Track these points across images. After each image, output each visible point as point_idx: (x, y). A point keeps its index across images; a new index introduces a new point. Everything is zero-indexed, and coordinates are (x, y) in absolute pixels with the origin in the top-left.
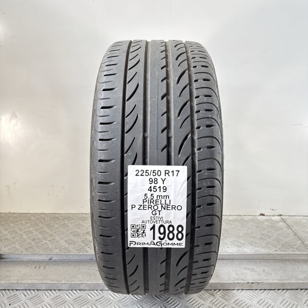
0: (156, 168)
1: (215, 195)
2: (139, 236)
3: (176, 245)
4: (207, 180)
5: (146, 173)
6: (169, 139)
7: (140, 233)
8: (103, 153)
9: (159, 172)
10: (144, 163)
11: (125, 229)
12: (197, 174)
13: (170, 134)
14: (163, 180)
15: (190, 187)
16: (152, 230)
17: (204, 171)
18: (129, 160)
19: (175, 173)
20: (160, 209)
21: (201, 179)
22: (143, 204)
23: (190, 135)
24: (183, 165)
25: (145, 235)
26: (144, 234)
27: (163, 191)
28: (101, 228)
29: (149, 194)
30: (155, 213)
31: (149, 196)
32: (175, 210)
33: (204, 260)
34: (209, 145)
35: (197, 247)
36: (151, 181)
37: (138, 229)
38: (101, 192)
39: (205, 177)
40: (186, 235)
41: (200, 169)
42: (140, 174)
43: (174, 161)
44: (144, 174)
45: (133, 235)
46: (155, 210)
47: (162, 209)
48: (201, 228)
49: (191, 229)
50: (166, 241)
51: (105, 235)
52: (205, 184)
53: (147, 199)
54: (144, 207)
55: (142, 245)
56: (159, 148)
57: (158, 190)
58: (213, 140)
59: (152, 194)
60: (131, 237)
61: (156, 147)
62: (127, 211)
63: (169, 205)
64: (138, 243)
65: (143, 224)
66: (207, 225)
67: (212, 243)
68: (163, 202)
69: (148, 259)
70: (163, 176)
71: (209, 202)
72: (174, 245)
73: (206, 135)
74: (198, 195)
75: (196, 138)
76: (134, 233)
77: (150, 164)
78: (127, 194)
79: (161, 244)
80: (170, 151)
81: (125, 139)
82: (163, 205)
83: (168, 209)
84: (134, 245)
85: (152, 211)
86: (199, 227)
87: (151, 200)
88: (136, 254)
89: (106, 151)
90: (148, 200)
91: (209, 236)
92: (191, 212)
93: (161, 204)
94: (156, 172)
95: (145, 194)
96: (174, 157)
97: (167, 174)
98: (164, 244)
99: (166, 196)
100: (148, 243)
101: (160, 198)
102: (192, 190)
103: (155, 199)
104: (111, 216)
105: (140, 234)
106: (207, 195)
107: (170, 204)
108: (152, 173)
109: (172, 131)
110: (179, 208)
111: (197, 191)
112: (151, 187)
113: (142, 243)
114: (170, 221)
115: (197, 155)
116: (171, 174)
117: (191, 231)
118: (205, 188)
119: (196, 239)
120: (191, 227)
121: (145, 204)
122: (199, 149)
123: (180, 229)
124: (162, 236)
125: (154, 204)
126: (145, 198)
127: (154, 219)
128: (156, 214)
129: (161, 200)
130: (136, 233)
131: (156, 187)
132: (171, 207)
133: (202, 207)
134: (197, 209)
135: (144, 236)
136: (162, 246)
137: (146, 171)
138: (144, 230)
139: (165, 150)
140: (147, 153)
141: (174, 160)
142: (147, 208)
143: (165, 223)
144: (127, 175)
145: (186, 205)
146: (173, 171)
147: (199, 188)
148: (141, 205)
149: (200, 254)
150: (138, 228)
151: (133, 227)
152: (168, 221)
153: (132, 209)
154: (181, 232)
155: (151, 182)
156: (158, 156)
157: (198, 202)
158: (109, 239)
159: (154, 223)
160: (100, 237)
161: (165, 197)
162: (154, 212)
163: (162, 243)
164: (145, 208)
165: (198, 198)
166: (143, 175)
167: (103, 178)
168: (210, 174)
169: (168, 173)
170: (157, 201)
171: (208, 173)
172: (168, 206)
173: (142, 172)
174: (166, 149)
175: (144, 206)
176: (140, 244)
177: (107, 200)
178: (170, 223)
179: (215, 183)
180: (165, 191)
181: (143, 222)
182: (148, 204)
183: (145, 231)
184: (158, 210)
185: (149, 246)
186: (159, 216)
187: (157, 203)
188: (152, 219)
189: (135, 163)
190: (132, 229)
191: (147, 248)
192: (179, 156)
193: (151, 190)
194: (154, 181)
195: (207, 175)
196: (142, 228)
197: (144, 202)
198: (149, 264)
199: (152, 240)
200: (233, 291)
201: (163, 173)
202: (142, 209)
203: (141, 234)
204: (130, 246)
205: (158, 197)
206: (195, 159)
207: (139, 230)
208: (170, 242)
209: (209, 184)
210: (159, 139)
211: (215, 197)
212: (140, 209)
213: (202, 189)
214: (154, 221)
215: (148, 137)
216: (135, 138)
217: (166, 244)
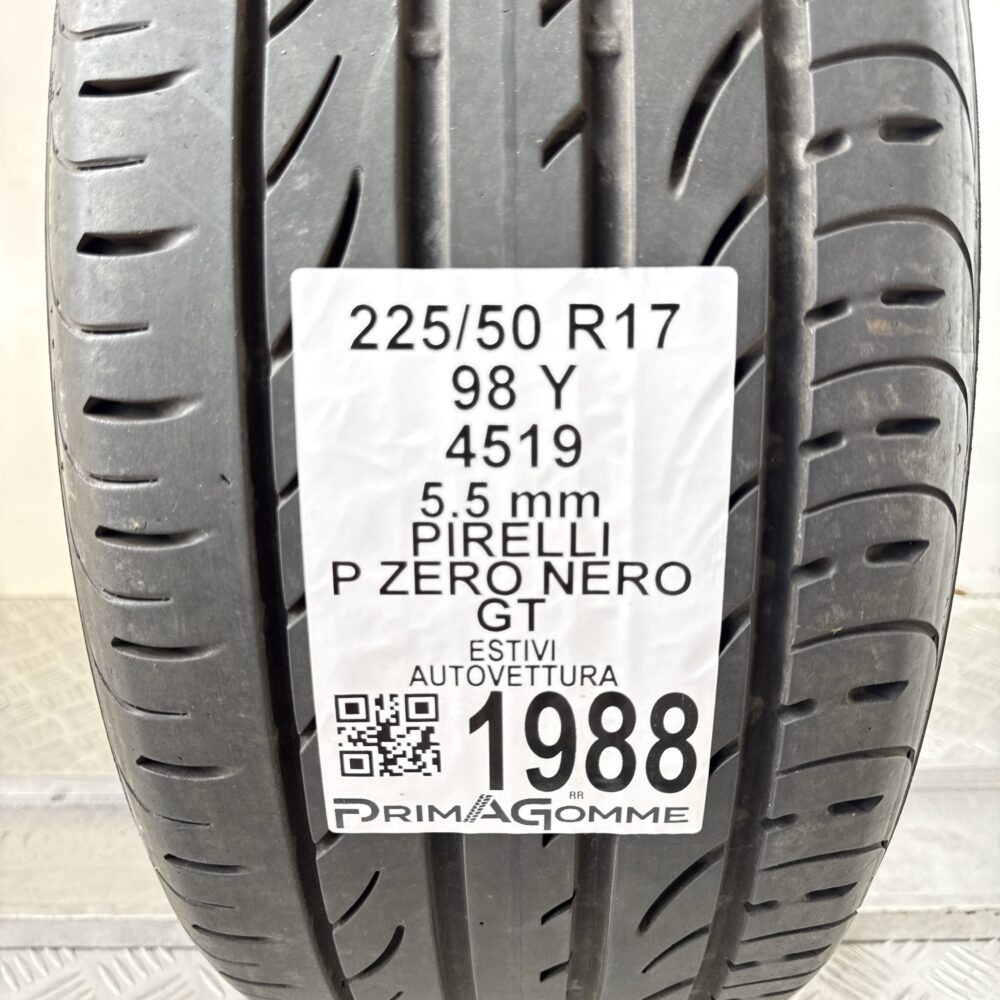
0: (506, 286)
1: (929, 483)
2: (394, 768)
3: (643, 817)
4: (885, 374)
5: (428, 324)
6: (596, 66)
7: (403, 747)
8: (106, 180)
9: (526, 320)
10: (415, 252)
11: (300, 725)
12: (811, 331)
13: (606, 32)
14: (558, 380)
15: (758, 431)
16: (485, 727)
17: (864, 306)
18: (298, 226)
19: (648, 323)
20: (532, 587)
21: (841, 365)
22: (416, 553)
23: (757, 37)
24: (708, 260)
25: (437, 761)
26: (427, 757)
27: (560, 462)
28: (138, 719)
29: (454, 480)
30: (499, 617)
31: (454, 496)
32: (644, 592)
33: (814, 896)
34: (896, 106)
35: (778, 828)
36: (467, 388)
37: (386, 726)
38: (106, 472)
39: (867, 352)
40: (715, 761)
41: (832, 294)
42: (382, 334)
43: (640, 236)
44: (417, 333)
45: (357, 764)
46: (499, 597)
47: (546, 591)
48: (816, 712)
49: (749, 717)
50: (580, 794)
51: (169, 762)
52: (866, 404)
53: (442, 522)
54: (418, 577)
55: (420, 818)
56: (522, 130)
57: (521, 450)
58: (925, 75)
59: (473, 486)
60: (344, 774)
61: (500, 126)
62: (300, 604)
63: (599, 557)
64: (392, 812)
65: (419, 688)
66: (862, 694)
67: (881, 798)
68: (557, 537)
69: (460, 892)
70: (554, 349)
71: (891, 534)
72: (629, 820)
73: (875, 37)
74: (811, 486)
75: (799, 58)
76: (360, 746)
77: (459, 262)
78: (294, 483)
79: (547, 814)
80: (604, 163)
81: (267, 71)
82: (555, 562)
83: (592, 584)
84: (364, 819)
85: (480, 599)
86: (802, 707)
87: (466, 526)
88: (382, 870)
89: (126, 169)
90: (451, 526)
91: (863, 762)
92: (753, 608)
93: (541, 553)
94: (505, 318)
95: (428, 485)
96: (640, 198)
97: (581, 334)
98: (565, 814)
99: (580, 498)
100: (457, 809)
101: (531, 513)
102: (770, 451)
103: (498, 515)
104: (196, 643)
105: (404, 755)
106: (878, 481)
107: (606, 552)
108: (473, 331)
109: (617, 12)
110: (673, 579)
111: (806, 460)
112: (465, 433)
113: (419, 809)
114: (609, 668)
115: (808, 188)
116: (613, 331)
117: (749, 731)
118: (864, 436)
119: (776, 779)
120: (749, 704)
121: (427, 552)
122: (826, 142)
123: (674, 720)
124: (550, 767)
125: (490, 553)
126: (424, 511)
127: (496, 655)
128: (507, 626)
129: (541, 526)
130: (374, 750)
131: (504, 428)
132: (612, 571)
133: (832, 572)
134: (799, 585)
135: (431, 768)
136: (547, 825)
137: (431, 309)
138: (430, 730)
139: (573, 148)
140: (436, 176)
141: (639, 227)
142: (444, 584)
143: (568, 679)
144: (285, 342)
145: (721, 555)
146: (630, 311)
147: (820, 433)
148: (402, 565)
149: (797, 868)
150: (385, 715)
151: (352, 709)
152: (588, 671)
153: (336, 591)
154: (680, 741)
155: (467, 399)
156: (521, 198)
157: (807, 535)
158: (201, 785)
159: (496, 683)
160: (143, 769)
161: (571, 502)
162: (491, 611)
163: (553, 807)
164: (425, 585)
165: (809, 510)
166: (409, 346)
167: (112, 370)
168: (908, 330)
169: (590, 328)
170: (512, 532)
171: (892, 318)
172: (592, 570)
173: (401, 317)
174: (578, 138)
175: (424, 570)
176: (403, 817)
177: (154, 527)
178: (604, 679)
179: (939, 396)
180: (568, 457)
181: (418, 674)
182: (451, 553)
183: (433, 738)
184: (521, 593)
185: (461, 824)
186: (530, 636)
187: (512, 547)
188: (476, 655)
189: (347, 255)
190: (348, 726)
191: (452, 839)
192: (681, 190)
193: (468, 456)
194: (486, 386)
195: (882, 338)
196: (413, 715)
197: (417, 541)
198: (469, 917)
199: (487, 791)
200: (877, 946)
201: (556, 327)
202: (411, 588)
203: (410, 755)
204: (340, 824)
205: (523, 503)
206: (791, 219)
207: (394, 731)
208: (607, 801)
209: (897, 406)
210: (521, 66)
211: (928, 498)
212: (390, 588)
213: (844, 443)
214: (496, 667)
215: (436, 57)
216: (337, 60)
217: (576, 814)
